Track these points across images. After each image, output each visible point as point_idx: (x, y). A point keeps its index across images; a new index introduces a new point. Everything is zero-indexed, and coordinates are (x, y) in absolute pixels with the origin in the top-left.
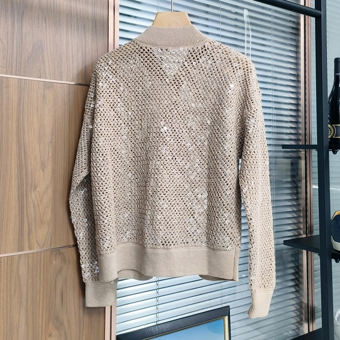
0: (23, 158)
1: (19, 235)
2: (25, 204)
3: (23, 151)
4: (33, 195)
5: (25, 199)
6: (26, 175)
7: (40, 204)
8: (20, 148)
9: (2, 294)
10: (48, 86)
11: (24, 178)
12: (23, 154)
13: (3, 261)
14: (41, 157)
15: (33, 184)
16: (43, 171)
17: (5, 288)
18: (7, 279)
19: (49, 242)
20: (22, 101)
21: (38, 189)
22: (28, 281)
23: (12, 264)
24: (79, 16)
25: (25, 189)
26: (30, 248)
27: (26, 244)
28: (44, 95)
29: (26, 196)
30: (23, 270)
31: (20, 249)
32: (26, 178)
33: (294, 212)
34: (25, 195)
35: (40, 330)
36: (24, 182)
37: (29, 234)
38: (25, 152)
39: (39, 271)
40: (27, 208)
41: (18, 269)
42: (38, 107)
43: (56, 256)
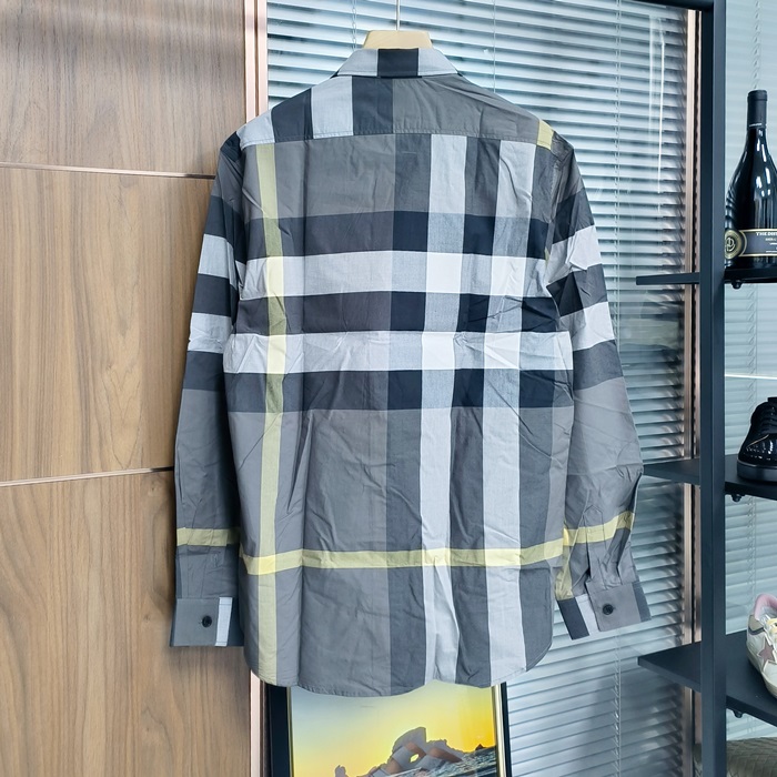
0: (85, 312)
1: (82, 445)
2: (91, 393)
3: (84, 300)
4: (106, 377)
5: (91, 384)
6: (92, 343)
7: (119, 393)
8: (78, 294)
9: (56, 544)
10: (127, 182)
11: (89, 348)
12: (84, 305)
13: (54, 488)
14: (118, 311)
15: (106, 357)
16: (124, 335)
17: (60, 534)
18: (64, 518)
19: (139, 459)
20: (80, 211)
21: (114, 367)
22: (102, 525)
23: (71, 494)
24: (185, 48)
25: (90, 366)
26: (104, 469)
27: (96, 461)
28: (121, 198)
29: (94, 379)
30: (92, 505)
31: (86, 468)
32: (92, 348)
34: (91, 377)
35: (127, 606)
36: (89, 354)
37: (101, 445)
38: (87, 301)
39: (121, 507)
40: (95, 399)
41: (84, 502)
42: (109, 222)
43: (152, 483)
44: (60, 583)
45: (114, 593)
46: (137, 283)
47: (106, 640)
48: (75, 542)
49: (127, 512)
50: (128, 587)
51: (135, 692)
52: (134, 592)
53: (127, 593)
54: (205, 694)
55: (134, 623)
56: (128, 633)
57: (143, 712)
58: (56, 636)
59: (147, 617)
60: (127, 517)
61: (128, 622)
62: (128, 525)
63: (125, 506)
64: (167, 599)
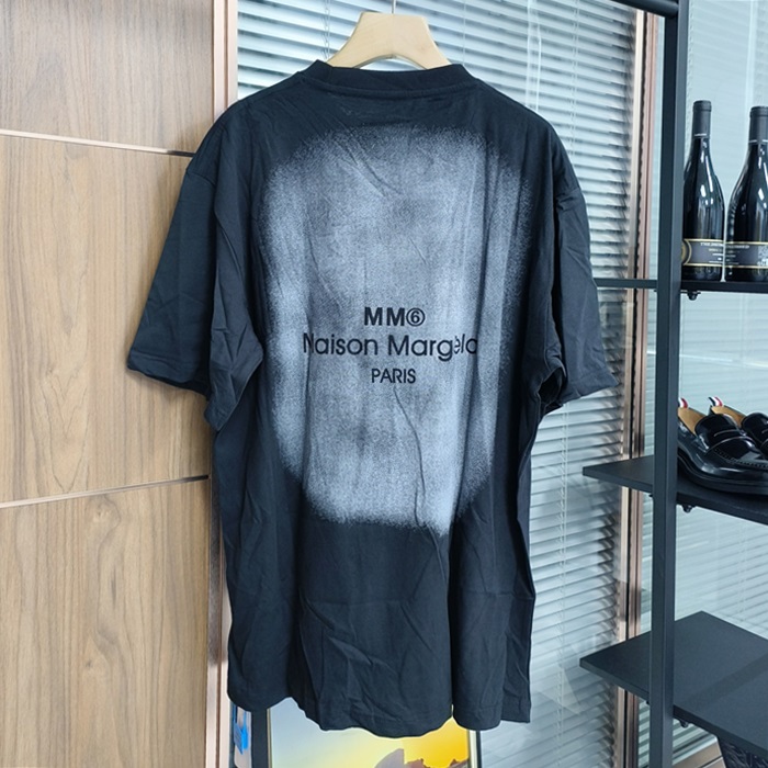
0: (21, 307)
1: (15, 464)
2: (27, 402)
3: (19, 292)
4: (46, 383)
5: (27, 392)
6: (29, 342)
7: (61, 402)
8: (12, 284)
10: (75, 152)
11: (25, 348)
12: (20, 297)
14: (61, 304)
15: (46, 360)
16: (68, 333)
19: (84, 480)
20: (16, 184)
21: (56, 371)
22: (37, 560)
25: (26, 371)
26: (41, 492)
27: (32, 484)
28: (66, 171)
29: (30, 386)
30: (26, 535)
31: (19, 493)
32: (28, 351)
34: (27, 384)
35: (66, 654)
36: (25, 357)
37: (38, 465)
38: (24, 294)
39: (61, 538)
40: (31, 410)
41: (15, 535)
42: (52, 199)
43: (99, 507)
45: (50, 638)
46: (85, 273)
47: (39, 697)
49: (68, 542)
50: (67, 631)
51: (73, 754)
52: (74, 636)
53: (66, 638)
54: (155, 746)
55: (74, 672)
59: (89, 664)
60: (68, 548)
61: (66, 675)
62: (69, 558)
63: (65, 535)
64: (113, 641)
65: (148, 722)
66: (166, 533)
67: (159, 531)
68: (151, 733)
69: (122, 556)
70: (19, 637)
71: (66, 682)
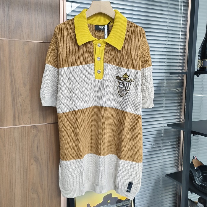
0: (13, 81)
1: (13, 118)
2: (16, 103)
3: (13, 77)
4: (20, 99)
6: (16, 89)
7: (24, 104)
8: (11, 76)
9: (6, 145)
10: (25, 43)
12: (13, 79)
13: (6, 130)
14: (23, 80)
15: (20, 94)
16: (25, 87)
17: (7, 142)
18: (8, 138)
19: (30, 122)
21: (22, 96)
22: (19, 140)
23: (10, 131)
25: (15, 96)
26: (20, 124)
27: (17, 122)
28: (23, 48)
29: (16, 100)
30: (16, 135)
31: (14, 124)
32: (16, 91)
33: (178, 109)
34: (15, 99)
35: (27, 161)
37: (19, 118)
40: (17, 105)
41: (14, 134)
42: (20, 55)
43: (33, 128)
44: (8, 155)
45: (23, 158)
46: (28, 73)
47: (21, 170)
48: (12, 144)
49: (26, 136)
50: (27, 156)
51: (29, 184)
53: (27, 158)
55: (29, 166)
56: (27, 169)
57: (31, 189)
58: (7, 169)
59: (32, 164)
60: (26, 138)
61: (27, 166)
62: (27, 140)
63: (26, 134)
64: (38, 160)
65: (47, 179)
66: (50, 136)
67: (48, 135)
68: (47, 182)
69: (39, 140)
70: (16, 157)
71: (27, 168)
